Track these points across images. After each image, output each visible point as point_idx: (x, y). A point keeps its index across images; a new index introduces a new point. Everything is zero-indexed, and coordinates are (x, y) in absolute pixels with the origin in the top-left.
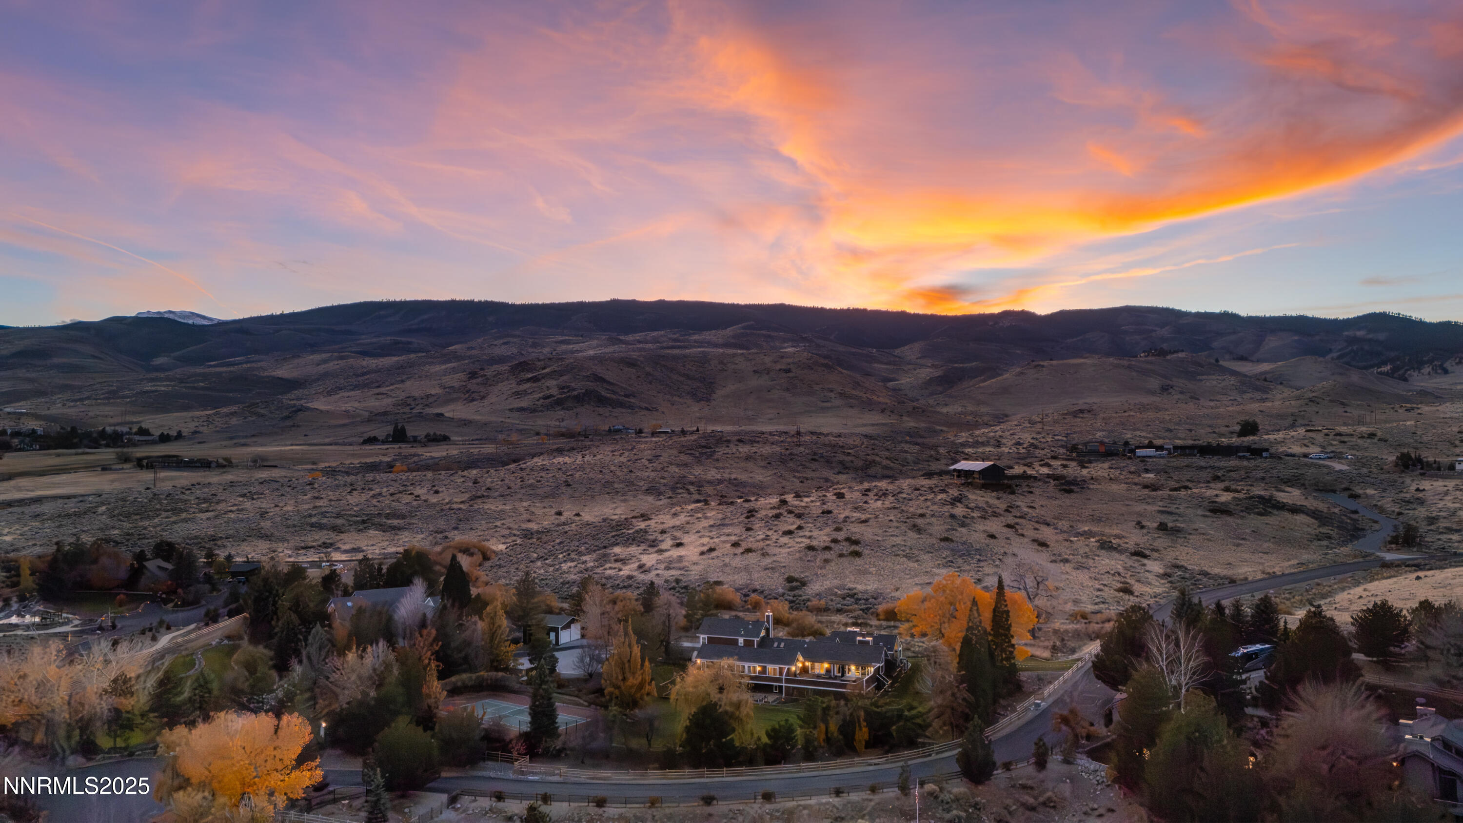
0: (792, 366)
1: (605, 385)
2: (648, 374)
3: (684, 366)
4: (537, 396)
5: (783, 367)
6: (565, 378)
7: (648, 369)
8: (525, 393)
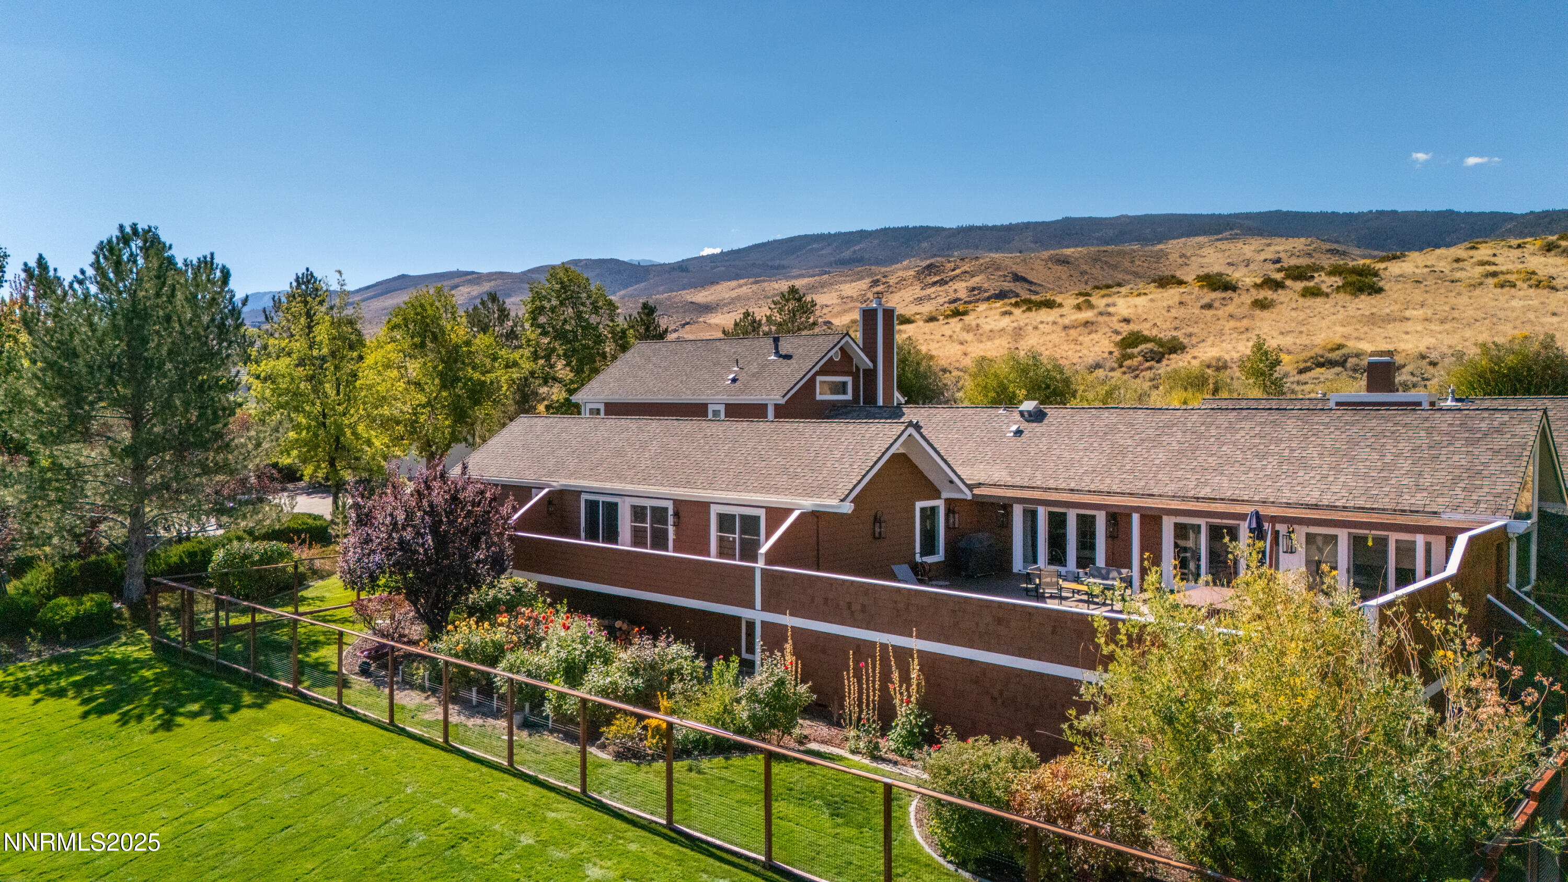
0: (1282, 255)
1: (1026, 286)
2: (1083, 273)
3: (1132, 262)
4: (941, 300)
5: (1269, 256)
6: (977, 279)
7: (1085, 267)
8: (929, 298)
